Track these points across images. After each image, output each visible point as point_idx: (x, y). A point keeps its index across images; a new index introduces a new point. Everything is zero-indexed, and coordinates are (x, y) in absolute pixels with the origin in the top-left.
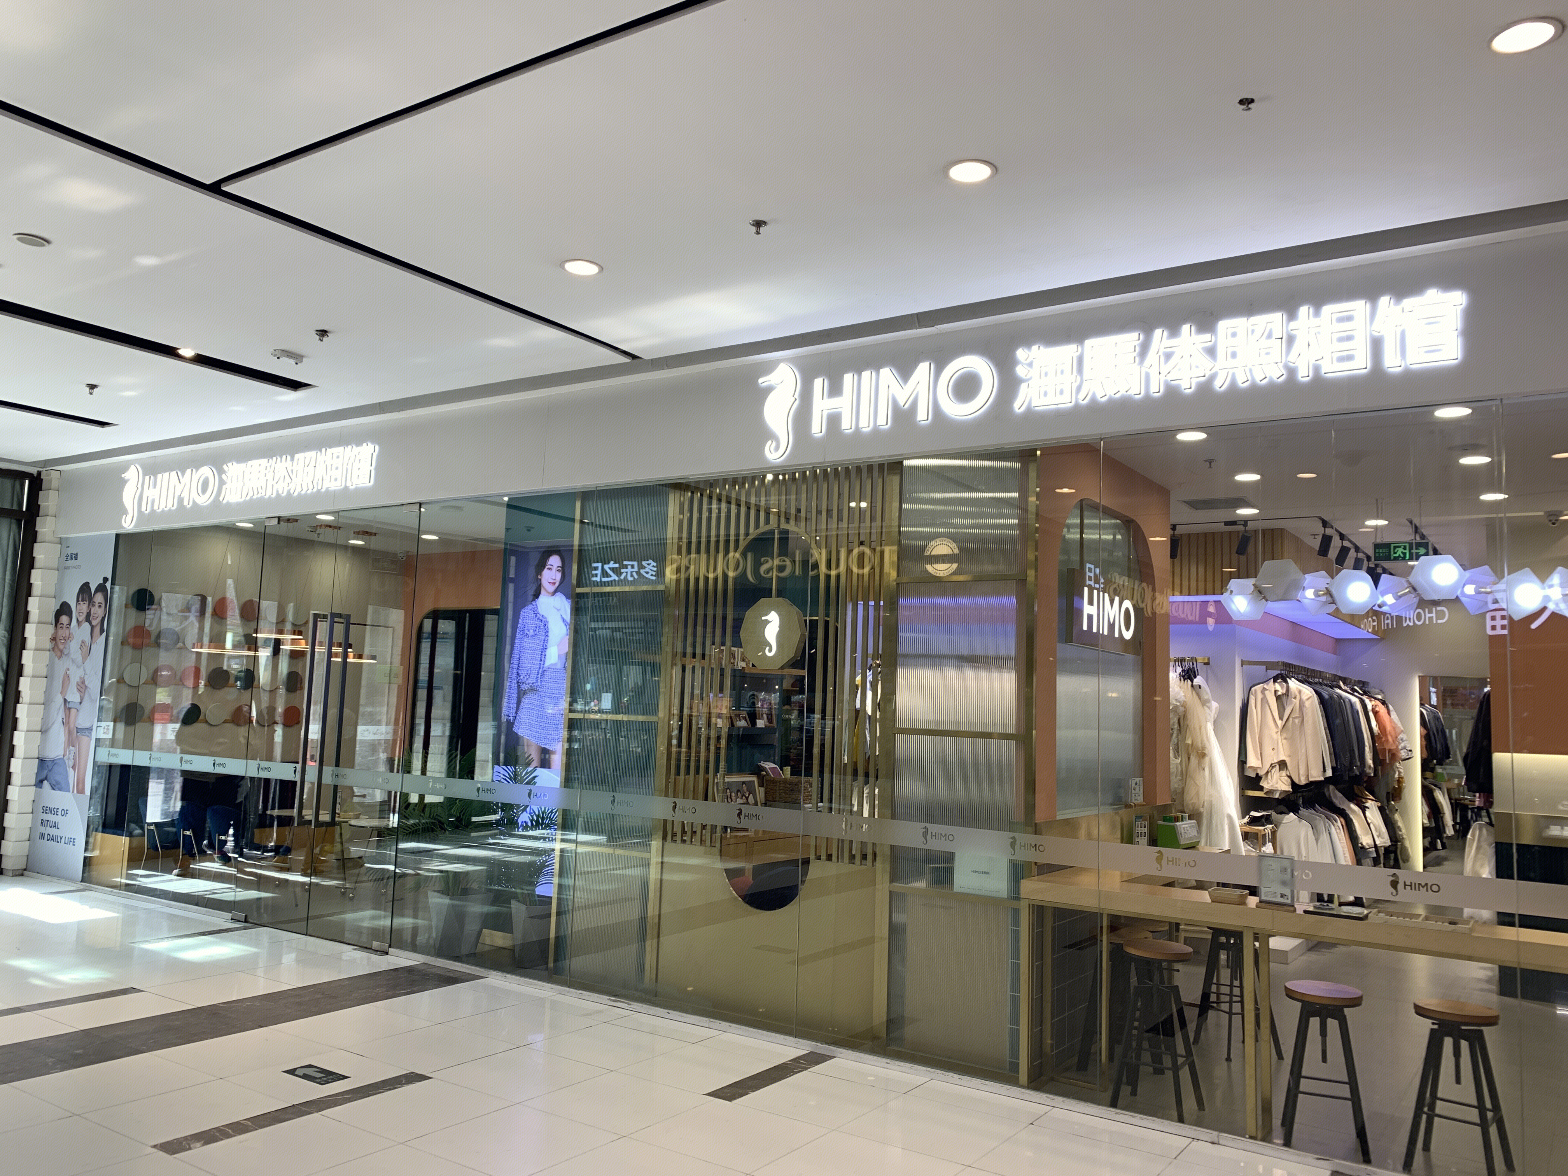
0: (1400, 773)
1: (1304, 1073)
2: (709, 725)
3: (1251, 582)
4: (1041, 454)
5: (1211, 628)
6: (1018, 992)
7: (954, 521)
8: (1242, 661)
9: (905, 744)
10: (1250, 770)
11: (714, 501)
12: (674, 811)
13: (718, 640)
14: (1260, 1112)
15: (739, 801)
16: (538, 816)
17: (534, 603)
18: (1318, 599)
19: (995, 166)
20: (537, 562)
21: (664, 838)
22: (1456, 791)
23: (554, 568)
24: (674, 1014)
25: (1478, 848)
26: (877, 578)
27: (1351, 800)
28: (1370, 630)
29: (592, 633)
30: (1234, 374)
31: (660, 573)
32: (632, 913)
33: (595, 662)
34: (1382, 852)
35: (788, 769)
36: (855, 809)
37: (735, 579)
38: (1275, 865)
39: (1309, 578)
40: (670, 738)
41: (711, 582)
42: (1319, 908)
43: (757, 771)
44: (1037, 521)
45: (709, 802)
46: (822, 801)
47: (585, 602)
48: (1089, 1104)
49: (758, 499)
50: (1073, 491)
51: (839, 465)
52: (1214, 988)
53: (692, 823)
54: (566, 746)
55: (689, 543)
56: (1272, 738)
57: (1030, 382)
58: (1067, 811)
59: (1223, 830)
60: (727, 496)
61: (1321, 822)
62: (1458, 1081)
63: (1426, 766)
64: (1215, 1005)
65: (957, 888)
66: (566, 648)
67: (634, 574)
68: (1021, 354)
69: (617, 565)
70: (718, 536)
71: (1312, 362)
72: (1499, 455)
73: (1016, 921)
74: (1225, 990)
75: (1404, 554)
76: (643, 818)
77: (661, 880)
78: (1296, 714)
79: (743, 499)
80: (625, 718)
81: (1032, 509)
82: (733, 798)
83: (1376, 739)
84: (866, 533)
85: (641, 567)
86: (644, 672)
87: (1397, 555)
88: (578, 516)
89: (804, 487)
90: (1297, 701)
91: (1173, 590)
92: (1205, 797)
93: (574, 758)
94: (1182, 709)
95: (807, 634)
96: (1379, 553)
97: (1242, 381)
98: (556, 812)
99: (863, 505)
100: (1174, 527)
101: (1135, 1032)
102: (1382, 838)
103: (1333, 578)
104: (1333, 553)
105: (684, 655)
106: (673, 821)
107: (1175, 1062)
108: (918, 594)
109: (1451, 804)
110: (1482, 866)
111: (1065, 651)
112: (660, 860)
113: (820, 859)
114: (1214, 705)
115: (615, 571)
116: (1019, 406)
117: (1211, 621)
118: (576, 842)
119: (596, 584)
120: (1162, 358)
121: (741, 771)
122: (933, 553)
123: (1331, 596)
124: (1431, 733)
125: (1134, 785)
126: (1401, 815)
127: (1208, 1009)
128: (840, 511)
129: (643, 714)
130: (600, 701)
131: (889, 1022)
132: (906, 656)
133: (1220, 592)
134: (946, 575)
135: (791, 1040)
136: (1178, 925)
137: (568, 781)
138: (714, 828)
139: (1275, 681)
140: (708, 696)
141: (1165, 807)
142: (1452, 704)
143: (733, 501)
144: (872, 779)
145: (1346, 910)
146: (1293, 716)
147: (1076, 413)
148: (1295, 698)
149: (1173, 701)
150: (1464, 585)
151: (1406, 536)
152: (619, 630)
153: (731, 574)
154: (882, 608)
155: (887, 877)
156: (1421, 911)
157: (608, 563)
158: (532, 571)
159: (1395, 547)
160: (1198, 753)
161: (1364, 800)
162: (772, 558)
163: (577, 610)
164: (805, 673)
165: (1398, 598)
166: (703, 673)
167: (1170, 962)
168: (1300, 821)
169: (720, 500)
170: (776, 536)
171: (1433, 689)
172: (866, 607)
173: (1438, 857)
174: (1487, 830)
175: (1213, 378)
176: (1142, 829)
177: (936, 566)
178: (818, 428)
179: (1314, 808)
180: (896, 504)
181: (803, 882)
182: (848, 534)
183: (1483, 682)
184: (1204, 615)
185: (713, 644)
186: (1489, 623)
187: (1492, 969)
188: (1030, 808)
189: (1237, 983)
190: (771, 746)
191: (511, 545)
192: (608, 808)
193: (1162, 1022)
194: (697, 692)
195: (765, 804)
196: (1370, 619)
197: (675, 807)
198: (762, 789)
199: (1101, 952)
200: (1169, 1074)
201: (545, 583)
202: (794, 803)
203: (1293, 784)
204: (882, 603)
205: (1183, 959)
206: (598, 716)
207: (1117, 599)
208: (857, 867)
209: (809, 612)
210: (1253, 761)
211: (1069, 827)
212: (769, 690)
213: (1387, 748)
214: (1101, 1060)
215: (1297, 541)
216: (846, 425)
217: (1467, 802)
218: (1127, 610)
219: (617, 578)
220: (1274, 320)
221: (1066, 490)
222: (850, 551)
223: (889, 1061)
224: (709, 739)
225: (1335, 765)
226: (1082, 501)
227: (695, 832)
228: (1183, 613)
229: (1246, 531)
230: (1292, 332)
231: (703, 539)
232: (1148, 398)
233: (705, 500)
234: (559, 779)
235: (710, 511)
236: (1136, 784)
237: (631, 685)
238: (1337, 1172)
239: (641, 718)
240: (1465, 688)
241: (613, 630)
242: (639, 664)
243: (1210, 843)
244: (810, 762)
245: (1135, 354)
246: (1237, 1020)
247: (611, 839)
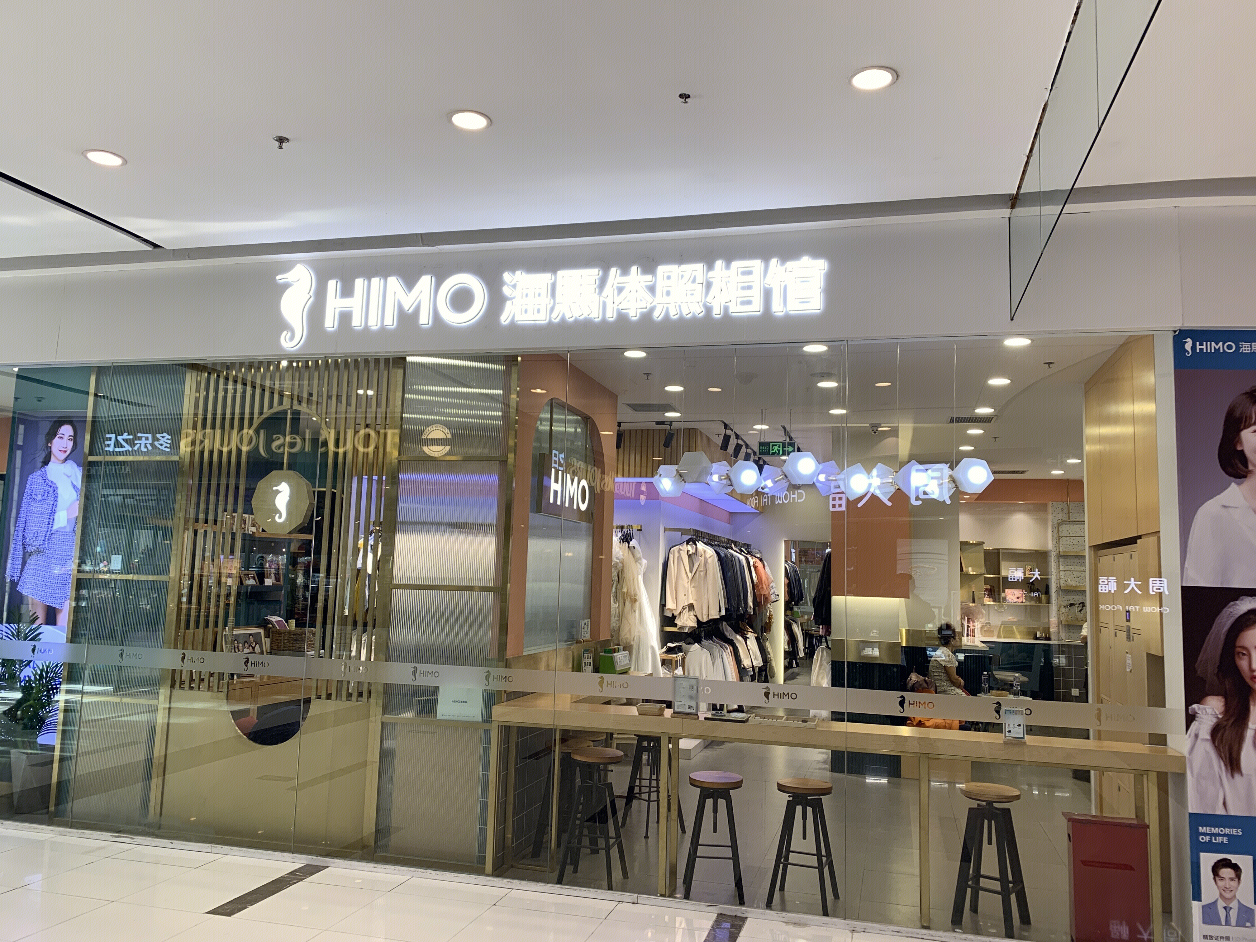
0: (770, 611)
1: (700, 843)
2: (219, 583)
3: (675, 467)
4: (522, 360)
5: (642, 503)
6: (487, 798)
7: (449, 411)
8: (665, 528)
9: (400, 598)
10: (668, 611)
11: (231, 383)
12: (183, 661)
13: (230, 507)
14: (668, 876)
15: (246, 651)
16: (42, 671)
17: (43, 470)
18: (721, 482)
19: (490, 119)
20: (47, 431)
21: (173, 686)
22: (806, 624)
23: (66, 437)
24: (177, 843)
25: (821, 665)
26: (381, 455)
27: (737, 632)
28: (753, 506)
29: (103, 499)
30: (667, 308)
31: (175, 446)
32: (139, 755)
33: (106, 526)
34: (757, 670)
35: (293, 622)
36: (354, 654)
37: (248, 453)
38: (686, 684)
39: (715, 465)
40: (180, 596)
41: (225, 455)
42: (715, 715)
43: (264, 624)
44: (517, 414)
45: (218, 653)
46: (323, 649)
47: (97, 470)
48: (540, 883)
49: (273, 382)
50: (545, 392)
51: (350, 357)
52: (637, 783)
53: (200, 672)
54: (74, 604)
55: (205, 419)
56: (684, 586)
57: (513, 300)
58: (530, 648)
59: (647, 658)
60: (243, 379)
61: (716, 649)
62: (804, 838)
63: (788, 607)
64: (638, 795)
65: (439, 716)
66: (76, 512)
67: (148, 445)
68: (507, 276)
69: (131, 437)
70: (233, 414)
71: (723, 304)
72: (844, 381)
73: (488, 740)
74: (646, 783)
75: (779, 451)
76: (151, 669)
77: (168, 724)
78: (702, 568)
79: (258, 382)
80: (136, 577)
81: (513, 404)
82: (241, 648)
83: (755, 587)
84: (372, 417)
85: (155, 439)
86: (155, 536)
87: (774, 451)
88: (92, 390)
89: (316, 374)
90: (702, 559)
91: (617, 473)
92: (635, 633)
93: (81, 615)
94: (621, 565)
95: (315, 503)
96: (762, 449)
97: (674, 314)
98: (61, 666)
99: (370, 393)
100: (619, 424)
101: (578, 822)
102: (757, 660)
103: (731, 467)
104: (731, 449)
105: (197, 520)
106: (181, 671)
107: (607, 842)
108: (416, 471)
109: (803, 634)
110: (822, 678)
111: (535, 519)
112: (168, 706)
113: (320, 698)
114: (644, 562)
115: (130, 442)
116: (505, 319)
117: (643, 497)
118: (82, 693)
119: (109, 453)
120: (616, 291)
121: (248, 624)
122: (429, 437)
123: (730, 480)
124: (791, 582)
125: (583, 625)
126: (770, 643)
127: (633, 799)
128: (348, 397)
129: (153, 574)
130: (109, 562)
131: (377, 832)
132: (404, 523)
133: (651, 475)
134: (440, 455)
135: (288, 856)
136: (612, 734)
137: (74, 637)
138: (221, 676)
139: (688, 544)
140: (219, 558)
141: (607, 642)
142: (805, 561)
143: (249, 384)
144: (369, 628)
145: (734, 715)
146: (699, 570)
147: (550, 329)
148: (701, 556)
149: (614, 559)
150: (819, 474)
151: (781, 438)
152: (132, 496)
153: (245, 449)
154: (384, 482)
155: (380, 710)
156: (781, 713)
157: (122, 435)
158: (41, 439)
159: (773, 446)
160: (631, 598)
161: (746, 633)
162: (285, 436)
163: (88, 477)
164: (312, 537)
165: (775, 482)
166: (214, 537)
167: (606, 764)
168: (702, 650)
169: (235, 382)
170: (289, 416)
171: (793, 550)
172: (370, 480)
173: (793, 673)
174: (826, 652)
175: (652, 309)
176: (588, 659)
177: (431, 448)
178: (330, 322)
179: (712, 639)
180: (399, 394)
181: (304, 719)
182: (356, 418)
183: (825, 545)
184: (639, 492)
185: (225, 510)
186: (831, 503)
187: (826, 753)
188: (502, 647)
189: (654, 777)
190: (278, 602)
191: (20, 414)
192: (116, 661)
193: (598, 813)
194: (208, 554)
195: (271, 653)
196: (753, 498)
197: (183, 658)
198: (268, 640)
199: (554, 760)
200: (603, 853)
201: (55, 450)
202: (298, 651)
203: (698, 621)
204: (384, 478)
205: (616, 761)
206: (107, 576)
207: (576, 479)
208: (353, 703)
209: (317, 484)
210: (670, 604)
211: (533, 661)
212: (277, 553)
213: (763, 593)
214: (551, 848)
215: (707, 439)
216: (357, 322)
217: (813, 632)
218: (584, 487)
219: (130, 449)
220: (697, 269)
221: (539, 391)
222: (356, 432)
223: (376, 865)
224: (219, 596)
225: (727, 606)
226: (552, 399)
227: (203, 680)
228: (623, 491)
229: (671, 429)
230: (710, 279)
231: (219, 416)
232: (604, 321)
233: (222, 381)
234: (65, 635)
235: (226, 391)
236: (585, 624)
237: (142, 547)
238: (721, 914)
239: (151, 578)
240: (813, 550)
241: (125, 497)
242: (151, 528)
243: (637, 669)
244: (314, 615)
245: (595, 286)
246: (653, 805)
247: (117, 689)
